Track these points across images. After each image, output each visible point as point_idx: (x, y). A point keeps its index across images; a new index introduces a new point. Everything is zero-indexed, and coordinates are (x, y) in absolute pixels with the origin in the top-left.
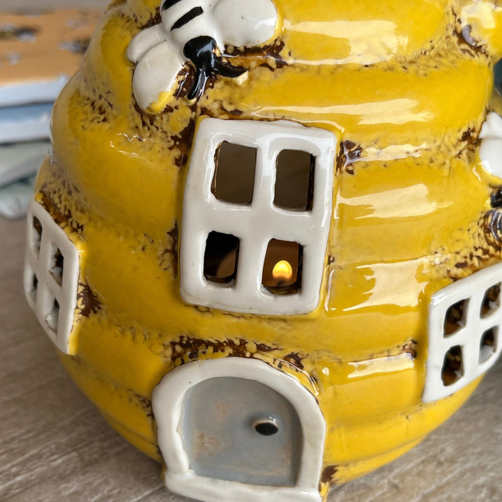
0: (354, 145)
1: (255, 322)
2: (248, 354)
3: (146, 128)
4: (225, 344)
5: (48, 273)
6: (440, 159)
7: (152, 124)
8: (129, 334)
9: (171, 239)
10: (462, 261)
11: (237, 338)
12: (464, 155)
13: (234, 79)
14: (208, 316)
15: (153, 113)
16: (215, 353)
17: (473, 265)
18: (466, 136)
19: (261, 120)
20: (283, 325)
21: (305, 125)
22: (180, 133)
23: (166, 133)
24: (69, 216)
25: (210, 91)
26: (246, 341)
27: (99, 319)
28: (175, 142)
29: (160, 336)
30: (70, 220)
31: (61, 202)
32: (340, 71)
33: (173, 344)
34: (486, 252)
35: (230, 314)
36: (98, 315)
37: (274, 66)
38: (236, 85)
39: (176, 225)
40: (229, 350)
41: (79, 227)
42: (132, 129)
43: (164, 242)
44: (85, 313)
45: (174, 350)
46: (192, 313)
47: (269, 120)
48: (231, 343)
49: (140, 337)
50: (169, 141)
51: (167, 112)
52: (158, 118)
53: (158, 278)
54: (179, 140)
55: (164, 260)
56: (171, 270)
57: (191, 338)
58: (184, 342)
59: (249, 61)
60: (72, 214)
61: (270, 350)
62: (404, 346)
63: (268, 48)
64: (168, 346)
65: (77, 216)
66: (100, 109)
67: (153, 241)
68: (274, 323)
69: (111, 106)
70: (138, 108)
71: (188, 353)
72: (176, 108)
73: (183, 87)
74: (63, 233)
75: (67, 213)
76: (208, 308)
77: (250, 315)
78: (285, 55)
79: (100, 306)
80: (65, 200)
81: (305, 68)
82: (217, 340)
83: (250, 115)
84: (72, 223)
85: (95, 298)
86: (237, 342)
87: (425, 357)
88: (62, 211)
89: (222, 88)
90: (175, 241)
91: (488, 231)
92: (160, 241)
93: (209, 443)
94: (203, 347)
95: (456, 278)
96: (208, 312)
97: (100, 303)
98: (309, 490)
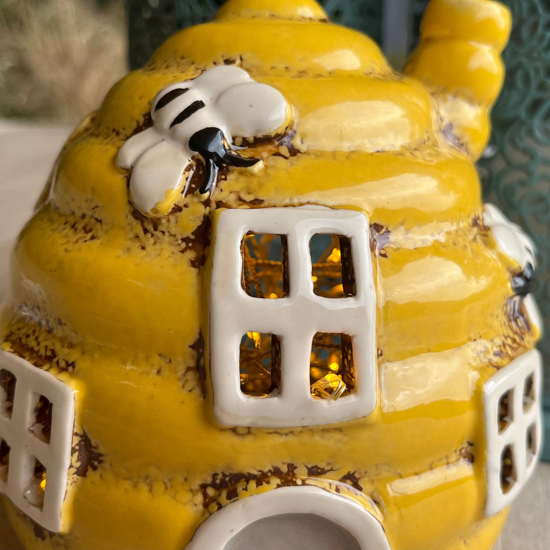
0: (382, 227)
1: (306, 437)
2: (299, 482)
3: (149, 235)
4: (269, 474)
5: (27, 432)
6: (461, 242)
7: (156, 229)
8: (144, 487)
9: (194, 353)
10: (498, 349)
11: (284, 464)
12: (479, 239)
13: (249, 168)
14: (249, 440)
15: (158, 216)
16: (260, 487)
17: (507, 354)
18: (475, 223)
19: (286, 206)
20: (338, 436)
21: (333, 208)
22: (193, 233)
23: (174, 236)
24: (54, 354)
25: (223, 184)
26: (296, 465)
27: (101, 476)
28: (187, 244)
29: (185, 480)
30: (55, 360)
31: (39, 344)
32: (354, 156)
33: (204, 487)
34: (514, 341)
35: (276, 432)
36: (99, 471)
37: (288, 155)
38: (252, 175)
39: (200, 334)
40: (276, 481)
41: (68, 364)
42: (131, 239)
43: (188, 358)
44: (82, 472)
45: (205, 495)
46: (229, 440)
47: (294, 206)
48: (276, 472)
49: (159, 487)
50: (179, 245)
51: (175, 212)
52: (164, 221)
53: (183, 402)
54: (192, 241)
55: (187, 381)
56: (197, 391)
57: (227, 473)
58: (218, 482)
59: (259, 153)
60: (57, 352)
61: (323, 472)
62: (461, 450)
63: (279, 137)
64: (197, 491)
65: (64, 353)
66: (84, 228)
67: (170, 361)
68: (328, 435)
69: (99, 221)
70: (138, 215)
71: (224, 494)
72: (186, 206)
73: (191, 183)
74: (49, 375)
75: (49, 353)
76: (249, 428)
77: (300, 429)
78: (297, 142)
79: (101, 458)
80: (45, 340)
81: (319, 154)
82: (260, 471)
83: (273, 202)
84: (58, 362)
85: (94, 450)
86: (284, 469)
87: (484, 459)
88: (42, 352)
89: (237, 179)
90: (201, 355)
91: (509, 319)
92: (180, 359)
94: (242, 483)
95: (498, 367)
96: (249, 433)
97: (101, 455)
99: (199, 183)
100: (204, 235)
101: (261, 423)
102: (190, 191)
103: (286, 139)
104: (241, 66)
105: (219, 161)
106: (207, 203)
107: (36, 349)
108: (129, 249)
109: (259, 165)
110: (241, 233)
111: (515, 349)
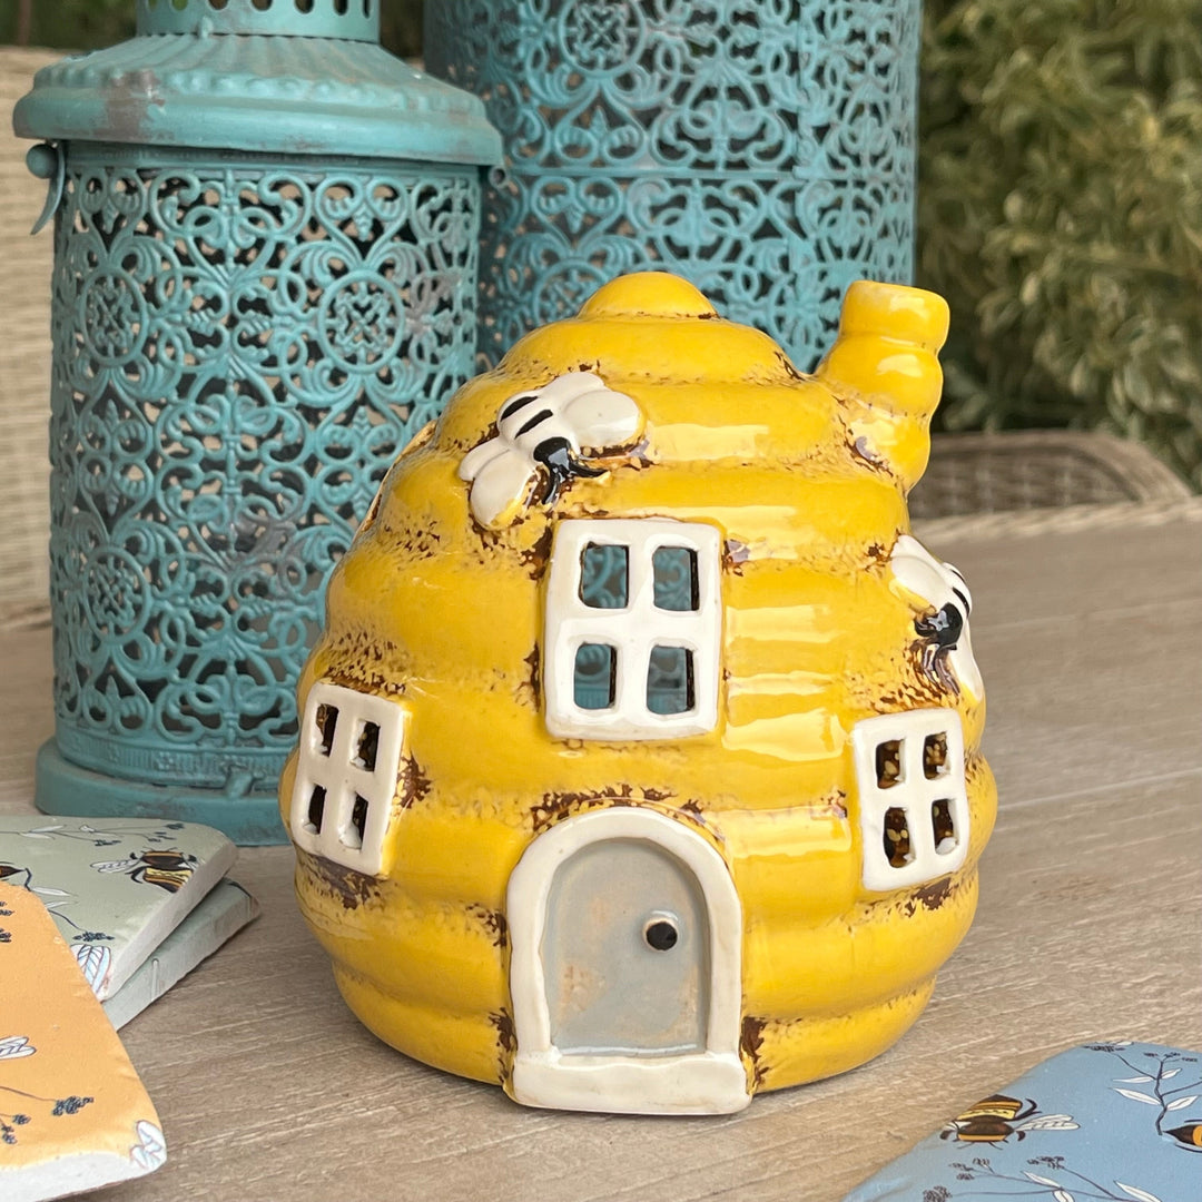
0: (740, 545)
1: (641, 754)
2: (633, 804)
3: (489, 549)
4: (603, 795)
5: (348, 764)
6: (843, 569)
7: (496, 543)
8: (472, 813)
9: (530, 667)
10: (890, 696)
11: (618, 785)
12: (873, 569)
13: (595, 479)
14: (580, 754)
15: (497, 528)
16: (592, 808)
17: (903, 704)
18: (873, 551)
19: (630, 518)
20: (674, 755)
21: (682, 521)
22: (534, 546)
23: (514, 549)
24: (382, 680)
25: (567, 495)
26: (631, 787)
27: (427, 806)
28: (527, 558)
29: (516, 802)
30: (383, 686)
31: (364, 673)
32: (715, 468)
33: (535, 810)
34: (919, 694)
35: (608, 746)
36: (425, 801)
37: (639, 466)
38: (598, 486)
39: (536, 647)
40: (608, 801)
42: (469, 554)
43: (523, 672)
44: (406, 802)
45: (536, 818)
46: (561, 755)
47: (639, 518)
48: (611, 793)
49: (487, 813)
50: (519, 558)
51: (516, 524)
52: (504, 534)
54: (532, 554)
55: (521, 695)
56: (531, 704)
57: (559, 794)
58: (549, 804)
59: (608, 463)
60: (386, 677)
61: (660, 798)
62: (830, 800)
63: (630, 447)
64: (527, 815)
65: (392, 678)
66: (420, 547)
67: (504, 676)
68: (663, 754)
69: (438, 538)
70: (478, 528)
71: (556, 815)
72: (528, 518)
73: (534, 494)
74: (377, 700)
75: (376, 680)
76: (581, 740)
77: (634, 744)
78: (649, 454)
79: (428, 787)
80: (371, 668)
81: (674, 467)
82: (593, 792)
83: (617, 514)
84: (386, 687)
85: (421, 778)
86: (619, 791)
87: (858, 812)
88: (369, 680)
89: (582, 491)
90: (535, 669)
91: (919, 670)
92: (515, 673)
93: (581, 984)
94: (575, 804)
95: (882, 713)
96: (581, 747)
97: (428, 783)
98: (726, 1056)
99: (542, 494)
100: (544, 548)
101: (593, 735)
102: (533, 502)
103: (638, 450)
104: (598, 373)
106: (549, 515)
107: (361, 678)
108: (467, 565)
109: (606, 476)
110: (582, 543)
111: (918, 701)
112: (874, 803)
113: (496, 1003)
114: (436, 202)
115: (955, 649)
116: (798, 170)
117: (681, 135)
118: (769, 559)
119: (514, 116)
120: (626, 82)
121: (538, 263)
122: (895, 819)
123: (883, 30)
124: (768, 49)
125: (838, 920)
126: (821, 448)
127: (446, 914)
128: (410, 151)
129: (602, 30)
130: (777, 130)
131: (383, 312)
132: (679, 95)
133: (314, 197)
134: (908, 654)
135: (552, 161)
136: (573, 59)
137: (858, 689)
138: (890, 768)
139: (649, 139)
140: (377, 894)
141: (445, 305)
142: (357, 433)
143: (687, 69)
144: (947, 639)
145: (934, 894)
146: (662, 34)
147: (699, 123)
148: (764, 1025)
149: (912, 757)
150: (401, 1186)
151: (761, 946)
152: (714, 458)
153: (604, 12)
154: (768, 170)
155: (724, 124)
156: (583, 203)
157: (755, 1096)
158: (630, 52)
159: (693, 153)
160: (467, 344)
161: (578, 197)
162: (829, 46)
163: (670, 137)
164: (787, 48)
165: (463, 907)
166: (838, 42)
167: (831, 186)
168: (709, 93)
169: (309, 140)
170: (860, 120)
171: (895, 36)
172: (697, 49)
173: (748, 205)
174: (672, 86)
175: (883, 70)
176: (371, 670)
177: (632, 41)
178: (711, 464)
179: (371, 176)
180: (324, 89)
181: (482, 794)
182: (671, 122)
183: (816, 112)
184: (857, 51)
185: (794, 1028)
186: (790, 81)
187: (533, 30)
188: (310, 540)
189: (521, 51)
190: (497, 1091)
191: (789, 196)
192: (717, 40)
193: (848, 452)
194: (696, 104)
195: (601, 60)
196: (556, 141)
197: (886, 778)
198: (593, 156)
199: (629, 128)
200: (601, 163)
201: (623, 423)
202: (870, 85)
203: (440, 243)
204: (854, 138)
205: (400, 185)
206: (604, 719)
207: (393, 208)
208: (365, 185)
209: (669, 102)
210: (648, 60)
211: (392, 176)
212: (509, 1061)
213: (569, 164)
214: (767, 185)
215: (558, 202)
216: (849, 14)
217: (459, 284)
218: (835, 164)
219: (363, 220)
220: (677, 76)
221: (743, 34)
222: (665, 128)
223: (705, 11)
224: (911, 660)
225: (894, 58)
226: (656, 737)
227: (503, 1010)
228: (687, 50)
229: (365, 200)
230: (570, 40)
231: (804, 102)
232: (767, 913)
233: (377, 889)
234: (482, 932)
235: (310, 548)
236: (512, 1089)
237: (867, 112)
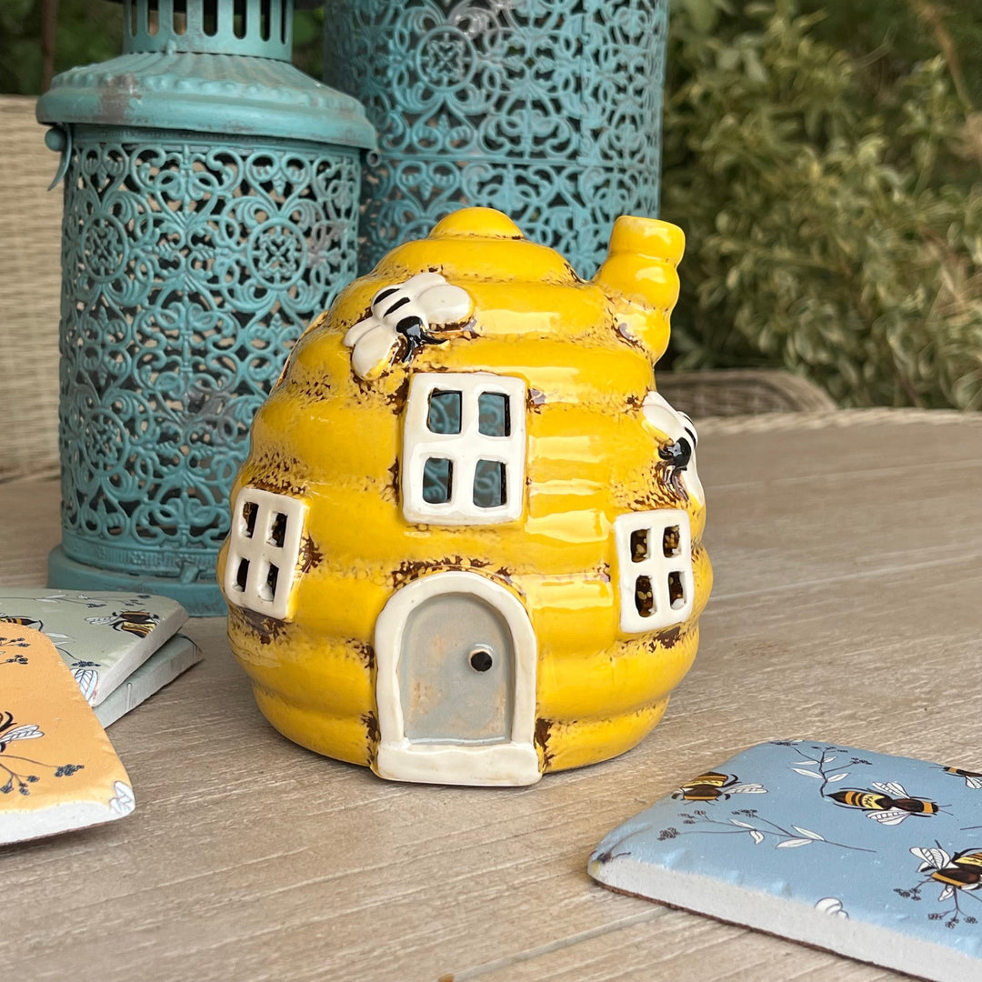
0: (539, 393)
1: (468, 535)
2: (463, 569)
3: (364, 394)
4: (442, 563)
5: (265, 543)
6: (610, 412)
7: (369, 389)
8: (351, 575)
9: (392, 475)
10: (641, 499)
11: (453, 556)
12: (630, 412)
13: (439, 345)
14: (428, 535)
15: (371, 379)
16: (434, 572)
17: (650, 505)
18: (631, 401)
19: (463, 372)
20: (492, 536)
21: (499, 375)
22: (396, 392)
23: (382, 394)
24: (289, 484)
25: (420, 356)
26: (461, 558)
27: (320, 571)
28: (391, 400)
29: (382, 568)
30: (290, 488)
31: (277, 480)
33: (394, 573)
34: (661, 499)
35: (446, 529)
36: (318, 568)
37: (470, 337)
38: (441, 350)
39: (397, 460)
40: (446, 567)
41: (300, 489)
42: (351, 398)
43: (387, 478)
44: (305, 568)
45: (395, 579)
46: (414, 534)
47: (470, 372)
48: (447, 562)
49: (362, 575)
50: (386, 400)
51: (384, 376)
52: (375, 383)
54: (395, 397)
55: (386, 494)
56: (393, 500)
57: (412, 562)
58: (405, 569)
59: (448, 335)
60: (292, 483)
61: (482, 565)
62: (598, 570)
63: (464, 324)
64: (389, 577)
65: (295, 483)
66: (316, 393)
67: (374, 481)
68: (485, 535)
69: (328, 386)
70: (357, 379)
71: (409, 577)
72: (392, 372)
73: (396, 355)
74: (285, 498)
75: (285, 484)
76: (427, 525)
77: (464, 528)
78: (477, 330)
79: (320, 558)
81: (494, 338)
82: (435, 561)
83: (454, 369)
84: (292, 489)
85: (315, 552)
86: (453, 560)
87: (618, 578)
88: (280, 485)
89: (429, 353)
90: (396, 475)
91: (661, 482)
92: (381, 479)
93: (426, 695)
94: (422, 570)
95: (636, 510)
96: (427, 530)
97: (321, 555)
98: (524, 745)
99: (402, 355)
100: (403, 392)
101: (436, 521)
102: (396, 361)
103: (469, 326)
104: (441, 274)
105: (418, 340)
106: (407, 370)
107: (275, 483)
108: (349, 405)
109: (447, 343)
110: (429, 390)
111: (660, 504)
112: (629, 572)
113: (367, 708)
114: (330, 172)
115: (686, 469)
116: (580, 159)
117: (500, 132)
118: (559, 403)
119: (384, 119)
120: (462, 96)
121: (400, 221)
122: (643, 584)
123: (639, 65)
124: (560, 74)
125: (603, 653)
126: (595, 329)
127: (332, 646)
128: (313, 135)
129: (446, 59)
130: (566, 131)
131: (292, 248)
132: (499, 105)
133: (245, 165)
134: (654, 472)
135: (410, 149)
136: (426, 79)
137: (619, 494)
138: (640, 549)
139: (477, 135)
140: (284, 633)
141: (335, 244)
142: (273, 331)
143: (504, 87)
144: (680, 462)
145: (669, 637)
146: (488, 63)
147: (512, 125)
148: (551, 725)
149: (655, 542)
150: (299, 830)
151: (550, 669)
152: (522, 332)
153: (448, 47)
154: (560, 158)
155: (529, 126)
156: (432, 180)
157: (544, 775)
158: (465, 74)
159: (508, 146)
160: (350, 273)
161: (428, 176)
162: (602, 74)
163: (492, 134)
164: (574, 74)
165: (344, 641)
166: (608, 71)
167: (602, 171)
168: (520, 104)
169: (242, 125)
170: (622, 126)
171: (648, 69)
172: (511, 74)
173: (545, 183)
174: (494, 99)
175: (639, 92)
176: (282, 478)
177: (467, 67)
178: (520, 337)
179: (285, 151)
180: (253, 90)
181: (358, 563)
182: (493, 124)
183: (592, 120)
184: (621, 78)
185: (572, 727)
186: (576, 97)
187: (398, 59)
188: (240, 405)
189: (390, 73)
190: (366, 770)
191: (573, 177)
192: (526, 67)
193: (613, 333)
194: (510, 112)
195: (445, 80)
196: (414, 135)
197: (637, 556)
198: (439, 146)
199: (464, 127)
200: (443, 151)
201: (458, 307)
202: (629, 102)
203: (333, 201)
204: (618, 138)
205: (305, 159)
206: (442, 510)
207: (300, 175)
208: (281, 158)
209: (492, 109)
210: (477, 80)
211: (300, 152)
212: (375, 748)
213: (422, 152)
214: (559, 169)
215: (415, 178)
216: (616, 52)
217: (346, 231)
218: (606, 156)
219: (279, 182)
220: (497, 92)
221: (544, 64)
222: (488, 128)
223: (517, 47)
224: (655, 476)
225: (646, 85)
226: (480, 523)
227: (371, 712)
228: (505, 74)
229: (281, 169)
230: (424, 66)
231: (584, 112)
232: (554, 647)
233: (284, 629)
234: (358, 658)
235: (241, 410)
236: (376, 768)
237: (628, 121)
